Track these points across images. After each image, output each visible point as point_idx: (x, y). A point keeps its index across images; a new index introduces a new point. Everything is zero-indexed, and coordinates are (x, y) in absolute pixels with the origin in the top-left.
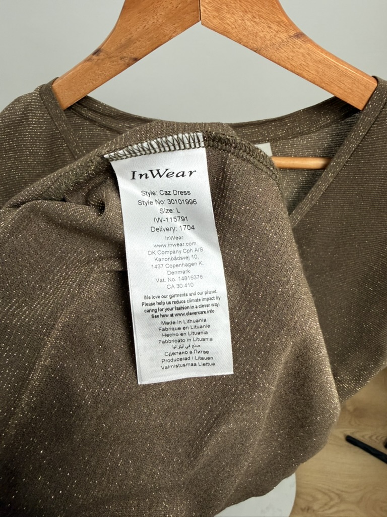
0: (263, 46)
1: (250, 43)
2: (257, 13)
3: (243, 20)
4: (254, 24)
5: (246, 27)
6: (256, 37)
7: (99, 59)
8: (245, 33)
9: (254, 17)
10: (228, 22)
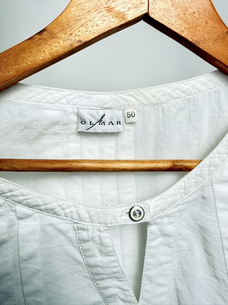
0: (202, 39)
1: (191, 35)
2: (197, 10)
3: (185, 14)
4: (194, 19)
5: (188, 21)
6: (196, 31)
7: (41, 39)
8: (187, 26)
9: (195, 13)
10: (172, 15)
